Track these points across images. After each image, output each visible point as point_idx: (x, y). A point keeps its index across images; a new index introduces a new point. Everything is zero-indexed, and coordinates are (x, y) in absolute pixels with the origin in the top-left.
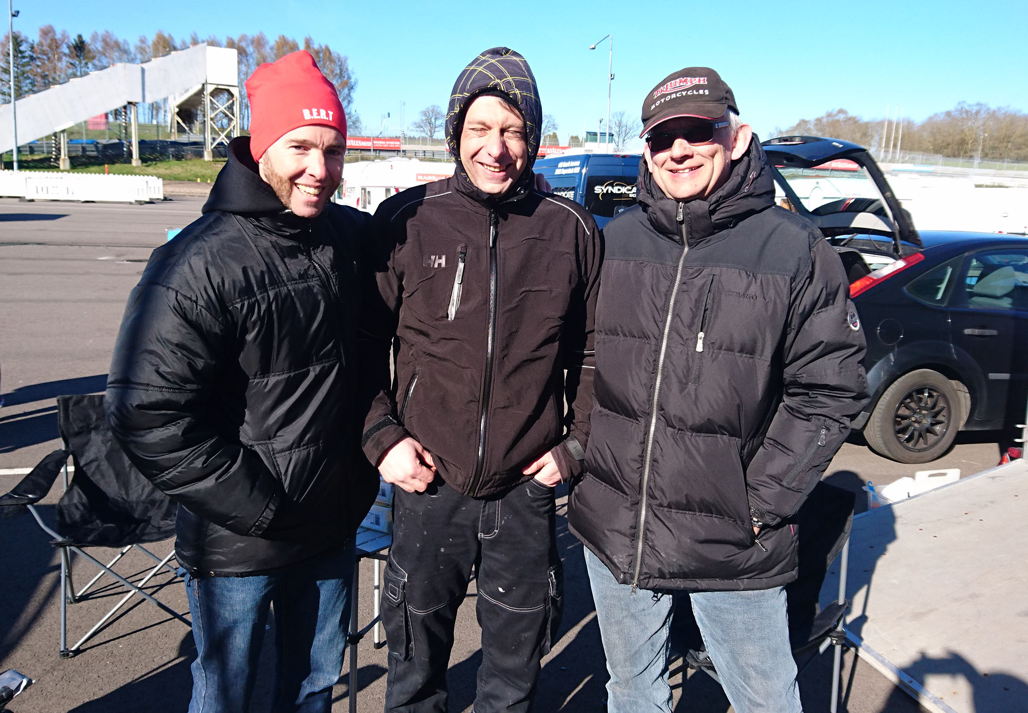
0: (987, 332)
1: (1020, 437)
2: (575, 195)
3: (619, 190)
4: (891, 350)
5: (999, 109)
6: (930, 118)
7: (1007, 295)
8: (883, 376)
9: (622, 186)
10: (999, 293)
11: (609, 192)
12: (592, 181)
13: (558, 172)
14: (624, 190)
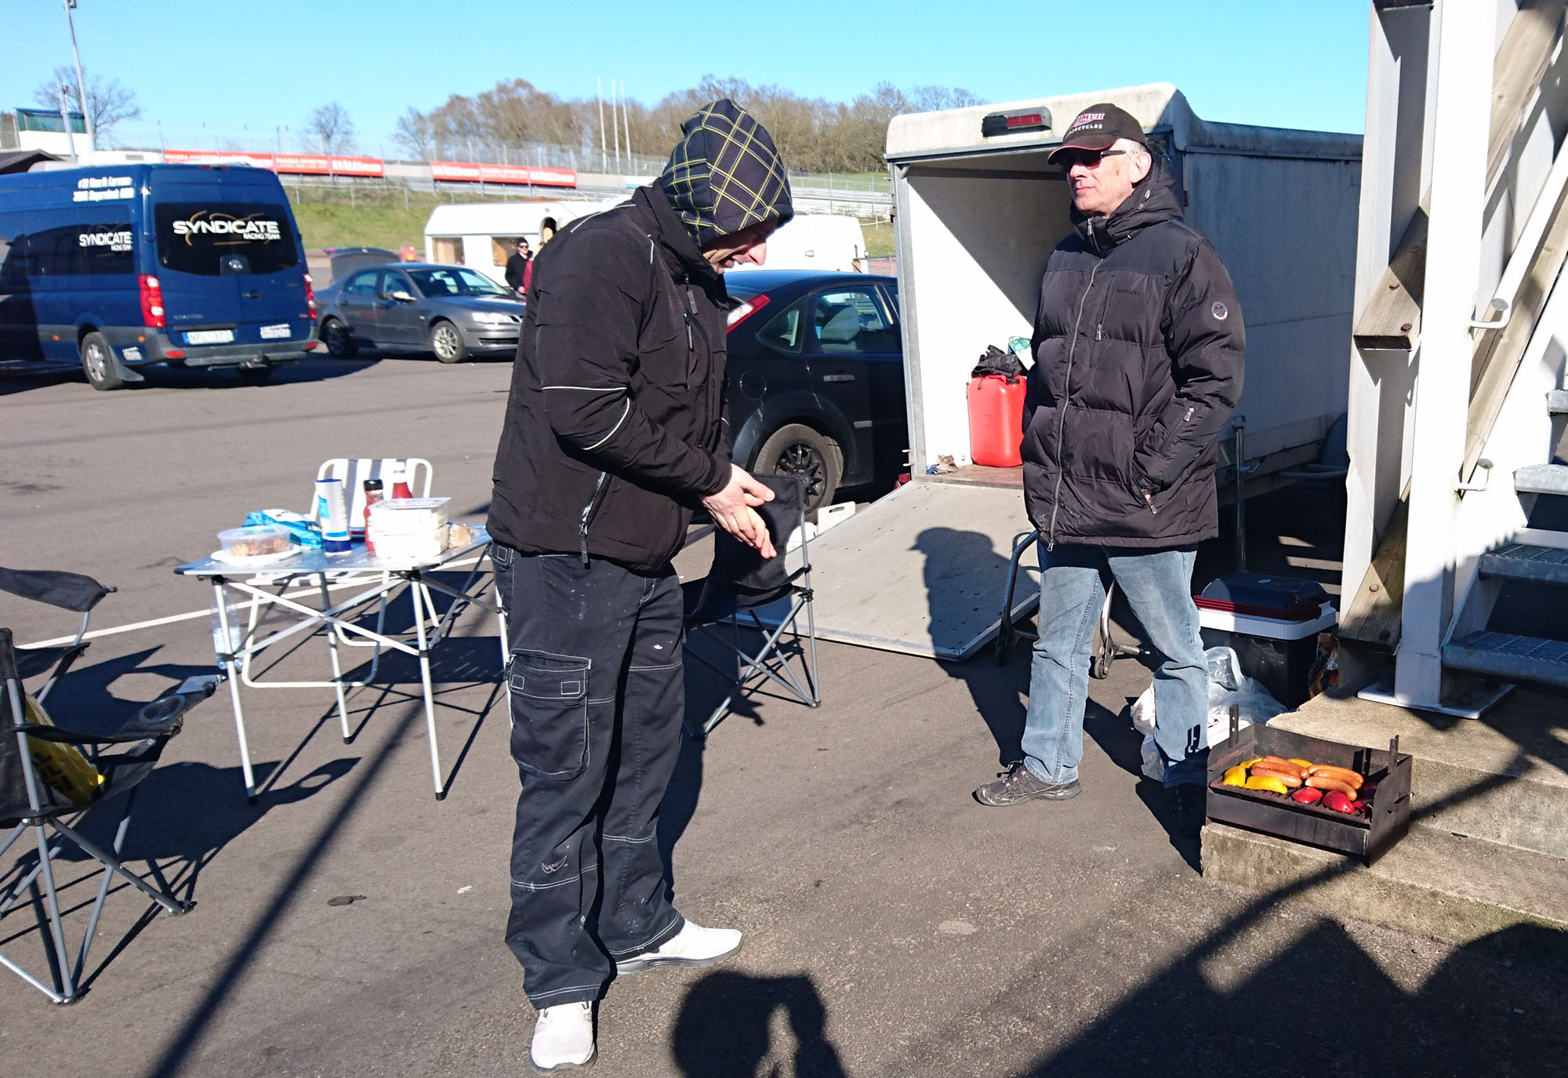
0: (846, 377)
1: (908, 462)
2: (134, 239)
3: (222, 227)
4: (758, 405)
5: (763, 89)
6: (666, 101)
7: (855, 339)
8: (755, 435)
9: (226, 220)
10: (847, 337)
11: (204, 231)
12: (165, 214)
13: (79, 197)
14: (231, 227)
